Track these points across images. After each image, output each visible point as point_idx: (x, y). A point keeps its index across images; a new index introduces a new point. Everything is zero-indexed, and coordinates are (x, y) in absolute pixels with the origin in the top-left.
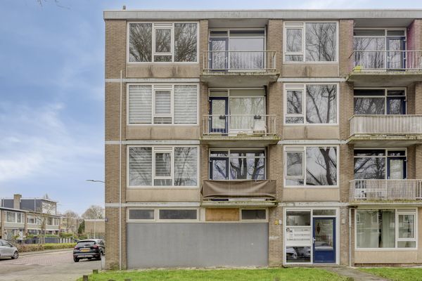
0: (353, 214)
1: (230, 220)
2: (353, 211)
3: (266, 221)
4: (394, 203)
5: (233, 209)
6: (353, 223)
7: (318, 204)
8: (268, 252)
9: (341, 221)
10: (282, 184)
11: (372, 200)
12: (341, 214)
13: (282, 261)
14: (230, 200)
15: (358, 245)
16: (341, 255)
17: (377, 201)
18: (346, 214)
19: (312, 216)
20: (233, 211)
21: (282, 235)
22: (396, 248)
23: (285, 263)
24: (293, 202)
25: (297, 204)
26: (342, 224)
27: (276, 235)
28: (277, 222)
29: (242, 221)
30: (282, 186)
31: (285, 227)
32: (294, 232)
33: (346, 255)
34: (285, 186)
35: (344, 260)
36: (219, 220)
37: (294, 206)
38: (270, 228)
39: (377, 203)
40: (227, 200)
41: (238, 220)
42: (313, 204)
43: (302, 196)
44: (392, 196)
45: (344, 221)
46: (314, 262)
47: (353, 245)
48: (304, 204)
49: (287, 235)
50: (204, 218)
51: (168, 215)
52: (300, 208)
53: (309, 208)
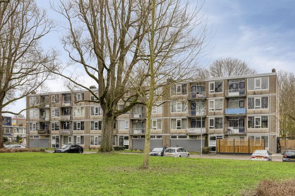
50: (40, 138)
51: (35, 137)
52: (54, 136)
53: (55, 136)
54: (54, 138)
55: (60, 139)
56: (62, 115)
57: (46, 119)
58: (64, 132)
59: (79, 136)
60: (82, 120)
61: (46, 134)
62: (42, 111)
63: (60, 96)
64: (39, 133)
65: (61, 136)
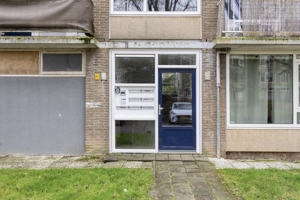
0: (223, 63)
1: (25, 72)
2: (223, 57)
3: (81, 74)
4: (290, 42)
5: (30, 52)
6: (223, 78)
7: (166, 45)
8: (85, 130)
9: (203, 76)
10: (108, 8)
11: (252, 37)
12: (204, 63)
13: (107, 146)
14: (35, 33)
15: (234, 120)
16: (204, 136)
17: (261, 38)
18: (211, 63)
19: (157, 66)
20: (30, 57)
21: (107, 100)
22: (296, 125)
23: (113, 149)
24: (126, 40)
25: (131, 44)
26: (205, 81)
27: (97, 99)
28: (97, 76)
29: (43, 74)
30: (107, 12)
31: (113, 84)
32: (128, 95)
33: (212, 137)
34: (112, 11)
35: (209, 146)
36: (7, 73)
37: (127, 48)
38: (87, 86)
39: (260, 42)
40: (29, 34)
41: (38, 72)
42: (157, 45)
43: (140, 31)
44: (287, 29)
45: (208, 76)
46: (160, 148)
47: (223, 118)
48: (143, 44)
49: (115, 100)
53: (153, 51)
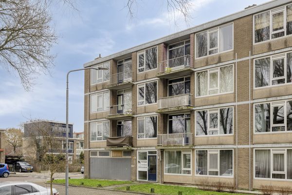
3: (131, 157)
6: (163, 159)
7: (151, 148)
8: (131, 173)
12: (158, 154)
13: (136, 178)
16: (158, 177)
19: (148, 155)
20: (120, 152)
21: (136, 165)
22: (182, 174)
26: (158, 159)
28: (134, 158)
29: (123, 157)
31: (138, 160)
32: (141, 163)
34: (137, 139)
36: (116, 156)
37: (140, 149)
38: (132, 161)
46: (148, 180)
47: (163, 171)
48: (144, 148)
50: (111, 155)
51: (102, 153)
52: (143, 150)
53: (146, 150)
54: (143, 156)
55: (158, 157)
56: (165, 95)
57: (125, 111)
58: (171, 140)
59: (214, 151)
60: (225, 105)
61: (125, 148)
62: (116, 95)
63: (160, 51)
64: (110, 145)
65: (162, 151)
